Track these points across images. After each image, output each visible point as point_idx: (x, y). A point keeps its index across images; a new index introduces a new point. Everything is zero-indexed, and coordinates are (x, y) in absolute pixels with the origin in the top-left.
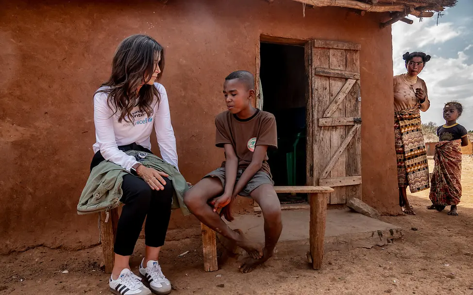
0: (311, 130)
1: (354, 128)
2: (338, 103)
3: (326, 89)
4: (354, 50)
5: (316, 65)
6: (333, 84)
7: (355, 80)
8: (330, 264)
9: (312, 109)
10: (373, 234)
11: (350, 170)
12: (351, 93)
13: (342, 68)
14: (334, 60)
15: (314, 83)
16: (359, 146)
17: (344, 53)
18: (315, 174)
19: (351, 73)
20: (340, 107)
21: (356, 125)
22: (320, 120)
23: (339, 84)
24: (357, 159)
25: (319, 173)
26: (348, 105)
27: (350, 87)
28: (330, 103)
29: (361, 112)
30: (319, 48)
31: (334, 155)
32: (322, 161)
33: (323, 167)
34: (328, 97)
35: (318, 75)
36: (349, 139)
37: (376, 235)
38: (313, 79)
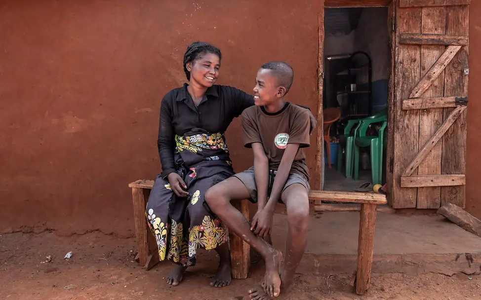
0: (393, 115)
1: (456, 111)
2: (432, 79)
3: (415, 61)
4: (461, 6)
5: (402, 31)
6: (426, 55)
7: (460, 47)
8: (382, 290)
9: (394, 88)
10: (458, 257)
11: (448, 165)
12: (453, 64)
13: (440, 31)
14: (427, 22)
15: (398, 54)
16: (463, 136)
17: (445, 11)
18: (396, 169)
19: (453, 37)
20: (436, 83)
21: (459, 107)
22: (404, 102)
23: (436, 53)
24: (459, 152)
25: (401, 169)
26: (448, 80)
27: (452, 56)
28: (421, 79)
29: (468, 90)
30: (406, 8)
31: (424, 146)
32: (406, 154)
33: (407, 161)
34: (418, 71)
35: (403, 43)
36: (447, 125)
37: (463, 259)
38: (397, 49)
